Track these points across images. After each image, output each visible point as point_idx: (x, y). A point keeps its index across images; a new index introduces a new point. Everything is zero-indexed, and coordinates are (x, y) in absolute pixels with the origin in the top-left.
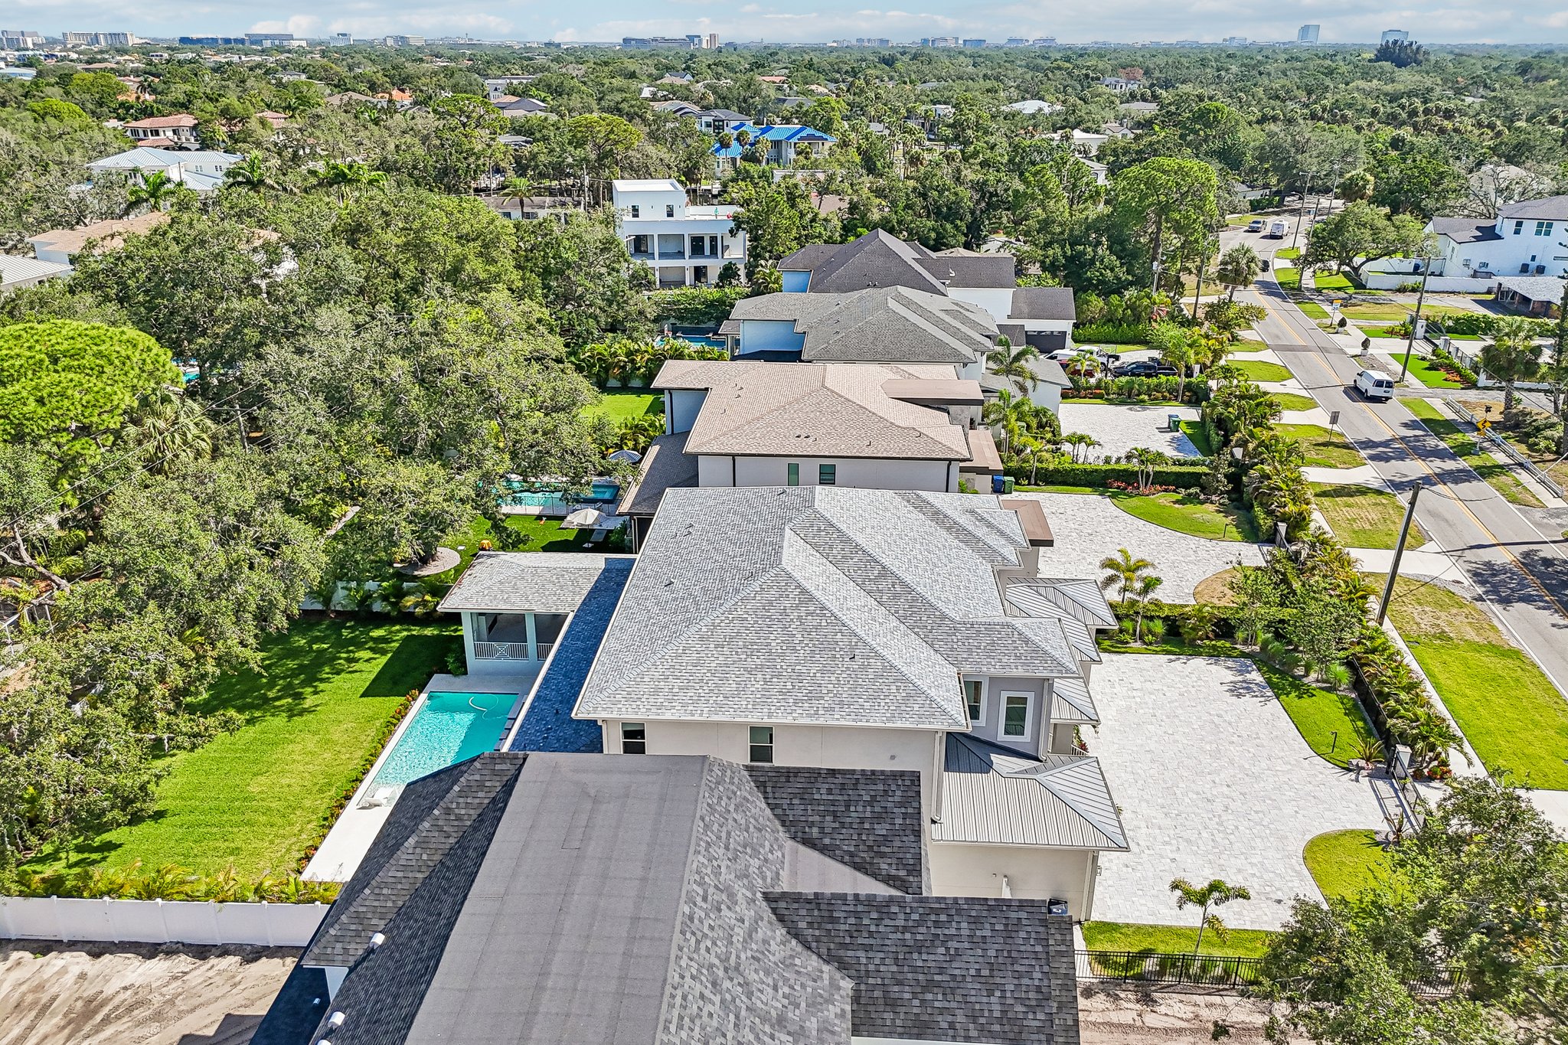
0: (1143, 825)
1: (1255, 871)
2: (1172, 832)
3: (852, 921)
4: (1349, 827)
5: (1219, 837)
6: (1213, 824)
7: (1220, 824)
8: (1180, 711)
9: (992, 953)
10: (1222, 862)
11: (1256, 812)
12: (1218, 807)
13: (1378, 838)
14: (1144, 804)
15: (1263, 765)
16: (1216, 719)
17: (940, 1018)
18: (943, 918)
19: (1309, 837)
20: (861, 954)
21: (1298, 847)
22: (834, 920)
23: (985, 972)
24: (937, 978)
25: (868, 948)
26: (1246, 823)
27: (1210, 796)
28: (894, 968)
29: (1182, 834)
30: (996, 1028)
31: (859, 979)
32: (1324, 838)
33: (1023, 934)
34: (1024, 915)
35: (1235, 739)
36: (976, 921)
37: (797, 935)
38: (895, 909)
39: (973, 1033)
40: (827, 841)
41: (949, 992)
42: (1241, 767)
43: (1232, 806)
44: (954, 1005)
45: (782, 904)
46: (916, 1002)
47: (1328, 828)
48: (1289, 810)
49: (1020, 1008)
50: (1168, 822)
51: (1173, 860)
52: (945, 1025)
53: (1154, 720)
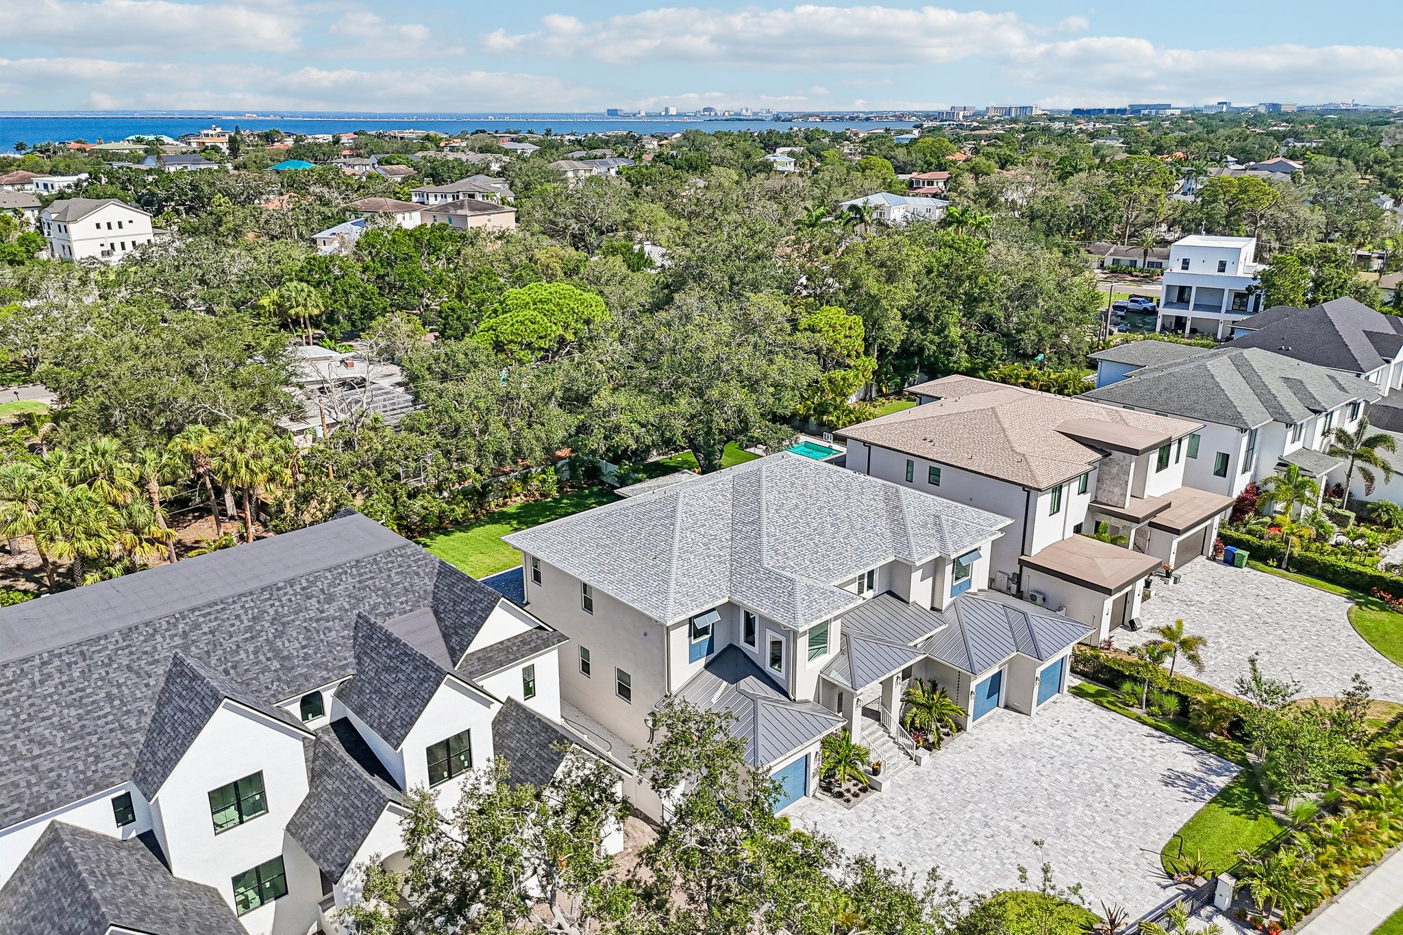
2: (914, 824)
3: (377, 642)
4: (1084, 904)
6: (958, 838)
9: (409, 688)
12: (985, 832)
17: (370, 709)
18: (406, 659)
19: (1028, 889)
20: (368, 661)
21: (1006, 887)
22: (371, 639)
23: (400, 697)
24: (383, 689)
25: (372, 659)
27: (992, 823)
28: (373, 675)
29: (920, 829)
30: (384, 727)
31: (360, 672)
33: (426, 685)
34: (434, 675)
35: (1098, 805)
36: (416, 668)
37: (355, 639)
38: (394, 645)
39: (375, 725)
40: (443, 615)
41: (382, 698)
44: (378, 706)
45: (361, 621)
46: (368, 696)
49: (398, 723)
50: (924, 818)
52: (369, 714)
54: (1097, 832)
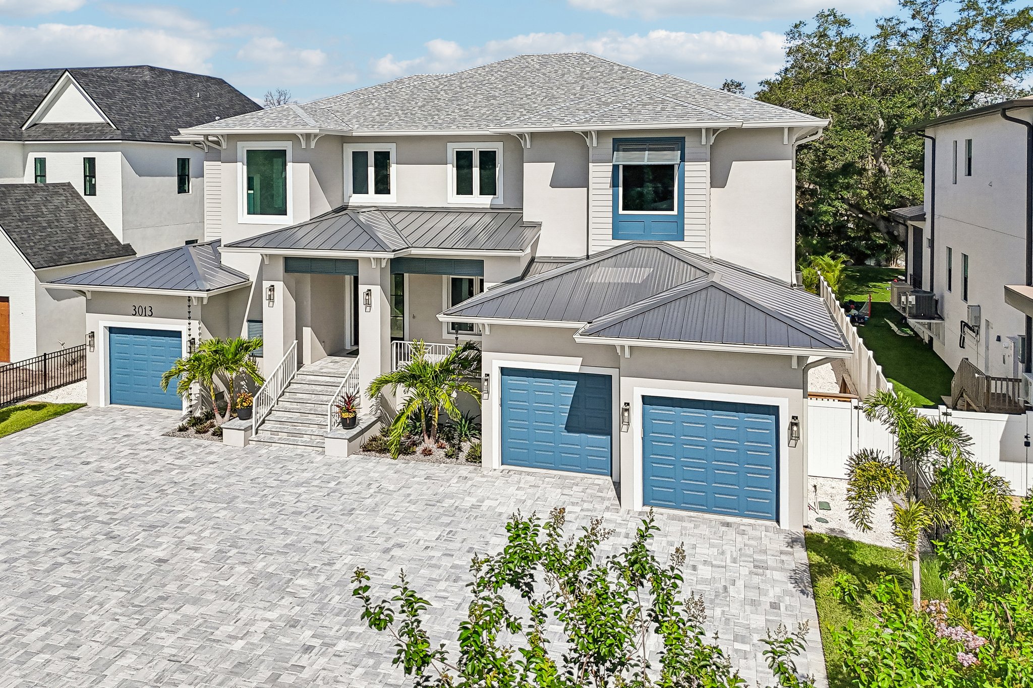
51: (86, 463)
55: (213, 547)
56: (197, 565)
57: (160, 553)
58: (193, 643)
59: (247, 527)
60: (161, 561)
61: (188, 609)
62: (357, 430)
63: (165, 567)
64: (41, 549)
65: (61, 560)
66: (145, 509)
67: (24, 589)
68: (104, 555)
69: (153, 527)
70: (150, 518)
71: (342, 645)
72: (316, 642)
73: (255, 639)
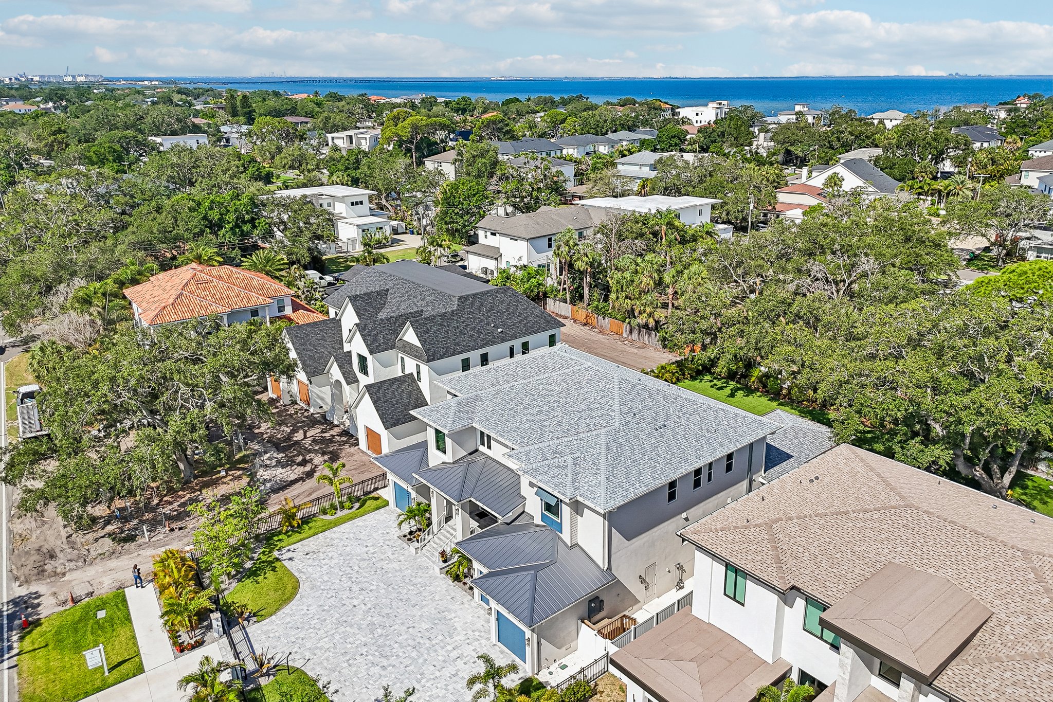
0: (392, 557)
1: (323, 562)
2: (374, 560)
4: (273, 617)
5: (349, 570)
6: (355, 575)
7: (350, 578)
8: (414, 654)
10: (342, 558)
11: (332, 596)
12: (355, 588)
13: (254, 619)
14: (398, 568)
15: (337, 637)
16: (385, 662)
19: (298, 596)
21: (304, 587)
26: (336, 586)
27: (363, 592)
29: (368, 562)
32: (287, 600)
35: (364, 650)
42: (351, 626)
43: (347, 593)
47: (287, 609)
48: (313, 609)
50: (379, 565)
51: (367, 546)
53: (428, 634)
54: (335, 641)
55: (369, 606)
56: (361, 612)
57: (356, 602)
58: (341, 641)
59: (384, 600)
60: (355, 606)
61: (348, 628)
62: (447, 564)
63: (354, 609)
64: (332, 588)
65: (334, 595)
66: (366, 579)
67: (320, 603)
68: (344, 597)
69: (362, 589)
70: (365, 585)
71: (370, 657)
72: (365, 653)
73: (354, 646)
